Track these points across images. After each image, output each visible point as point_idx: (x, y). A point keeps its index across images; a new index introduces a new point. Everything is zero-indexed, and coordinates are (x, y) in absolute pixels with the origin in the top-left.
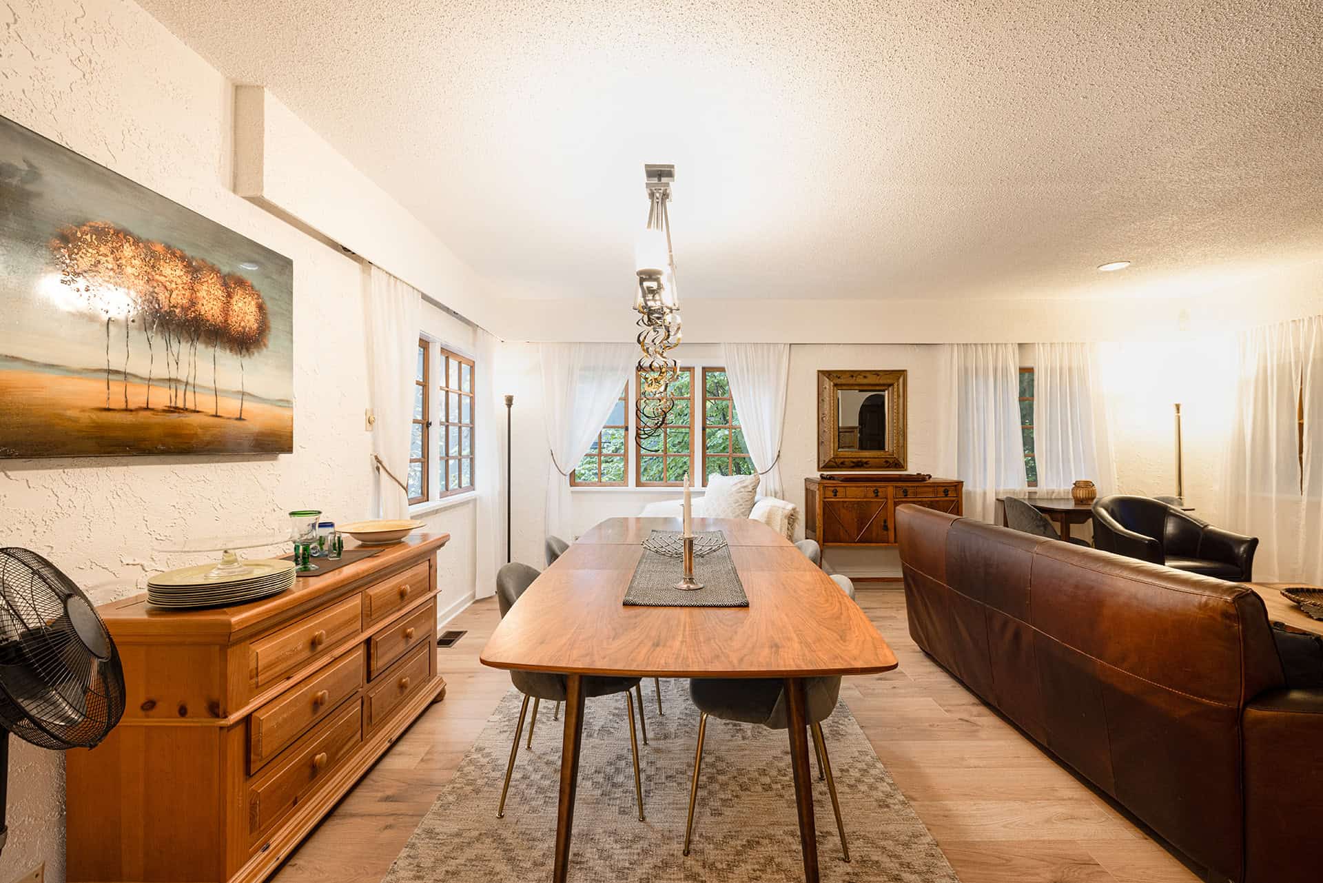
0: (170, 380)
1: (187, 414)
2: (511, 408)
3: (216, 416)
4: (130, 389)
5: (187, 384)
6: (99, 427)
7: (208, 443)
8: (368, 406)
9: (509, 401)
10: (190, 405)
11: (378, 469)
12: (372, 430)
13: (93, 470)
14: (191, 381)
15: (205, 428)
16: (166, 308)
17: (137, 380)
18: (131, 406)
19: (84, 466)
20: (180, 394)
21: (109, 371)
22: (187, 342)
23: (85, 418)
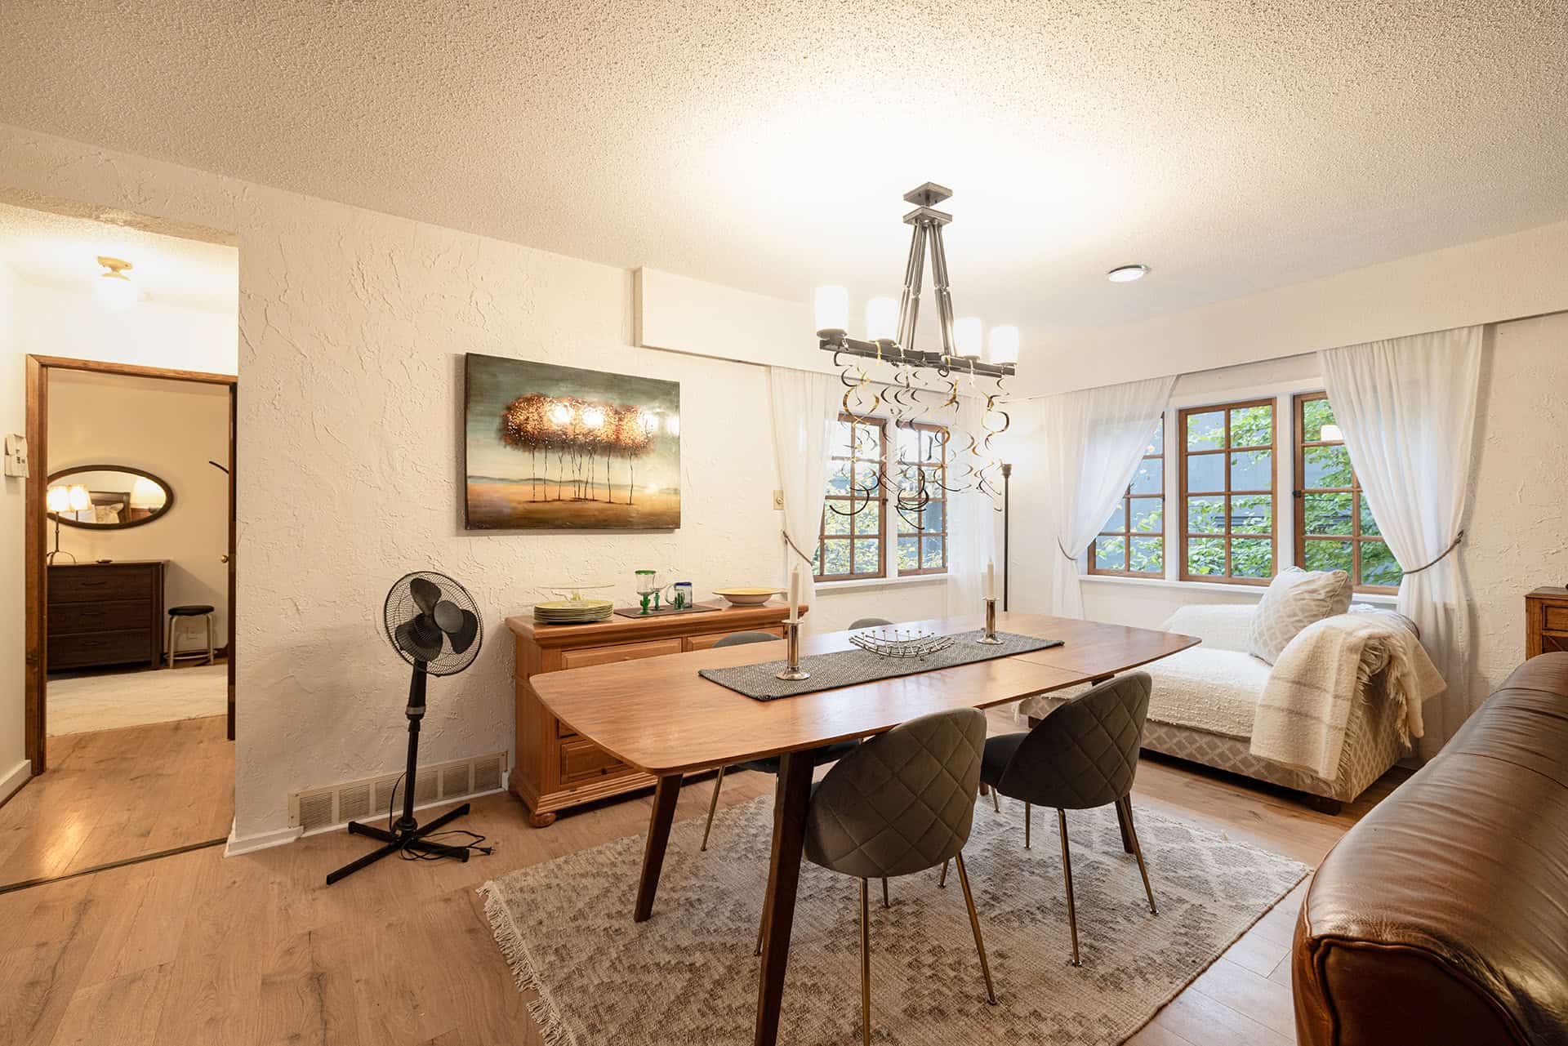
0: (574, 481)
1: (587, 502)
2: (1009, 479)
3: (610, 502)
4: (548, 489)
5: (587, 482)
6: (529, 512)
7: (605, 521)
8: (777, 488)
9: (1007, 471)
10: (589, 496)
11: (786, 542)
12: (782, 509)
13: (535, 537)
14: (590, 480)
15: (601, 511)
16: (572, 437)
17: (552, 483)
18: (548, 499)
19: (522, 534)
20: (582, 489)
21: (534, 479)
22: (587, 456)
23: (521, 507)
